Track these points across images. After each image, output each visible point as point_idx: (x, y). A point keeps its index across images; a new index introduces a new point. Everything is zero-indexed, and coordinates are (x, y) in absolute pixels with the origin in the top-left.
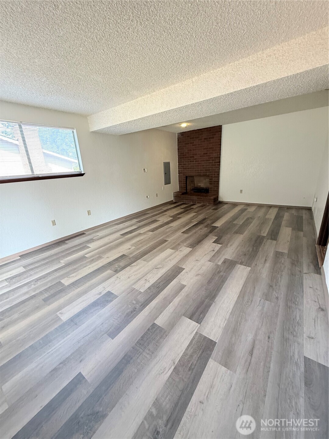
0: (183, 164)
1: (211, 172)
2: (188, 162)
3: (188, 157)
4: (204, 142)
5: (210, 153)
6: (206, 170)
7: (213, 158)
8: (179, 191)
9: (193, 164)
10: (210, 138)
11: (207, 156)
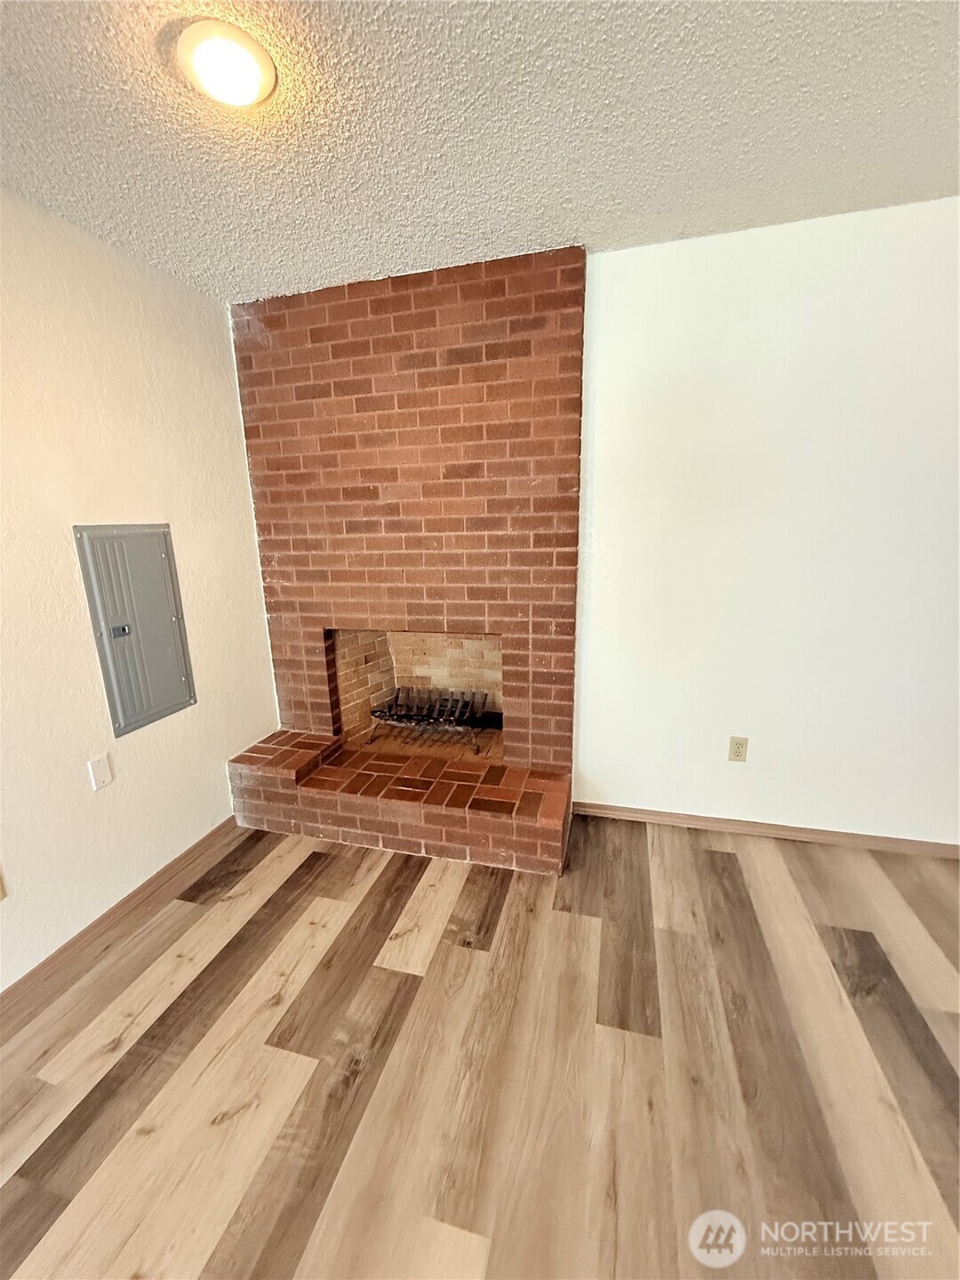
0: (298, 545)
1: (511, 610)
2: (335, 528)
3: (332, 495)
4: (451, 378)
5: (496, 469)
6: (473, 593)
7: (524, 504)
8: (279, 727)
9: (372, 544)
10: (493, 352)
11: (475, 489)
